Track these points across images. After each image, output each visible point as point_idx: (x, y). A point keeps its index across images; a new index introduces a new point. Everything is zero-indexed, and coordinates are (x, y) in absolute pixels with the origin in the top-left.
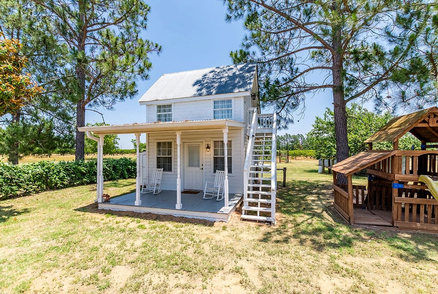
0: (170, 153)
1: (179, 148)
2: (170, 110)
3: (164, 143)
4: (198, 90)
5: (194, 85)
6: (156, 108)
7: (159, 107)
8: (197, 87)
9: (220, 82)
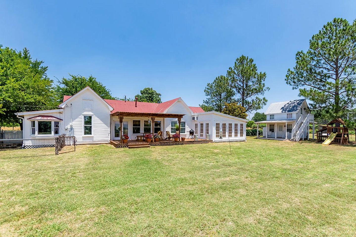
0: (273, 127)
1: (276, 127)
2: (274, 116)
3: (272, 125)
4: (282, 111)
5: (281, 109)
6: (269, 115)
7: (270, 115)
8: (282, 110)
9: (290, 108)
